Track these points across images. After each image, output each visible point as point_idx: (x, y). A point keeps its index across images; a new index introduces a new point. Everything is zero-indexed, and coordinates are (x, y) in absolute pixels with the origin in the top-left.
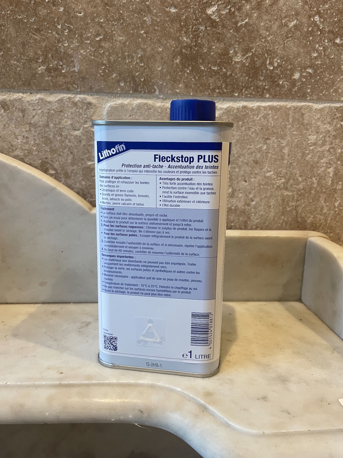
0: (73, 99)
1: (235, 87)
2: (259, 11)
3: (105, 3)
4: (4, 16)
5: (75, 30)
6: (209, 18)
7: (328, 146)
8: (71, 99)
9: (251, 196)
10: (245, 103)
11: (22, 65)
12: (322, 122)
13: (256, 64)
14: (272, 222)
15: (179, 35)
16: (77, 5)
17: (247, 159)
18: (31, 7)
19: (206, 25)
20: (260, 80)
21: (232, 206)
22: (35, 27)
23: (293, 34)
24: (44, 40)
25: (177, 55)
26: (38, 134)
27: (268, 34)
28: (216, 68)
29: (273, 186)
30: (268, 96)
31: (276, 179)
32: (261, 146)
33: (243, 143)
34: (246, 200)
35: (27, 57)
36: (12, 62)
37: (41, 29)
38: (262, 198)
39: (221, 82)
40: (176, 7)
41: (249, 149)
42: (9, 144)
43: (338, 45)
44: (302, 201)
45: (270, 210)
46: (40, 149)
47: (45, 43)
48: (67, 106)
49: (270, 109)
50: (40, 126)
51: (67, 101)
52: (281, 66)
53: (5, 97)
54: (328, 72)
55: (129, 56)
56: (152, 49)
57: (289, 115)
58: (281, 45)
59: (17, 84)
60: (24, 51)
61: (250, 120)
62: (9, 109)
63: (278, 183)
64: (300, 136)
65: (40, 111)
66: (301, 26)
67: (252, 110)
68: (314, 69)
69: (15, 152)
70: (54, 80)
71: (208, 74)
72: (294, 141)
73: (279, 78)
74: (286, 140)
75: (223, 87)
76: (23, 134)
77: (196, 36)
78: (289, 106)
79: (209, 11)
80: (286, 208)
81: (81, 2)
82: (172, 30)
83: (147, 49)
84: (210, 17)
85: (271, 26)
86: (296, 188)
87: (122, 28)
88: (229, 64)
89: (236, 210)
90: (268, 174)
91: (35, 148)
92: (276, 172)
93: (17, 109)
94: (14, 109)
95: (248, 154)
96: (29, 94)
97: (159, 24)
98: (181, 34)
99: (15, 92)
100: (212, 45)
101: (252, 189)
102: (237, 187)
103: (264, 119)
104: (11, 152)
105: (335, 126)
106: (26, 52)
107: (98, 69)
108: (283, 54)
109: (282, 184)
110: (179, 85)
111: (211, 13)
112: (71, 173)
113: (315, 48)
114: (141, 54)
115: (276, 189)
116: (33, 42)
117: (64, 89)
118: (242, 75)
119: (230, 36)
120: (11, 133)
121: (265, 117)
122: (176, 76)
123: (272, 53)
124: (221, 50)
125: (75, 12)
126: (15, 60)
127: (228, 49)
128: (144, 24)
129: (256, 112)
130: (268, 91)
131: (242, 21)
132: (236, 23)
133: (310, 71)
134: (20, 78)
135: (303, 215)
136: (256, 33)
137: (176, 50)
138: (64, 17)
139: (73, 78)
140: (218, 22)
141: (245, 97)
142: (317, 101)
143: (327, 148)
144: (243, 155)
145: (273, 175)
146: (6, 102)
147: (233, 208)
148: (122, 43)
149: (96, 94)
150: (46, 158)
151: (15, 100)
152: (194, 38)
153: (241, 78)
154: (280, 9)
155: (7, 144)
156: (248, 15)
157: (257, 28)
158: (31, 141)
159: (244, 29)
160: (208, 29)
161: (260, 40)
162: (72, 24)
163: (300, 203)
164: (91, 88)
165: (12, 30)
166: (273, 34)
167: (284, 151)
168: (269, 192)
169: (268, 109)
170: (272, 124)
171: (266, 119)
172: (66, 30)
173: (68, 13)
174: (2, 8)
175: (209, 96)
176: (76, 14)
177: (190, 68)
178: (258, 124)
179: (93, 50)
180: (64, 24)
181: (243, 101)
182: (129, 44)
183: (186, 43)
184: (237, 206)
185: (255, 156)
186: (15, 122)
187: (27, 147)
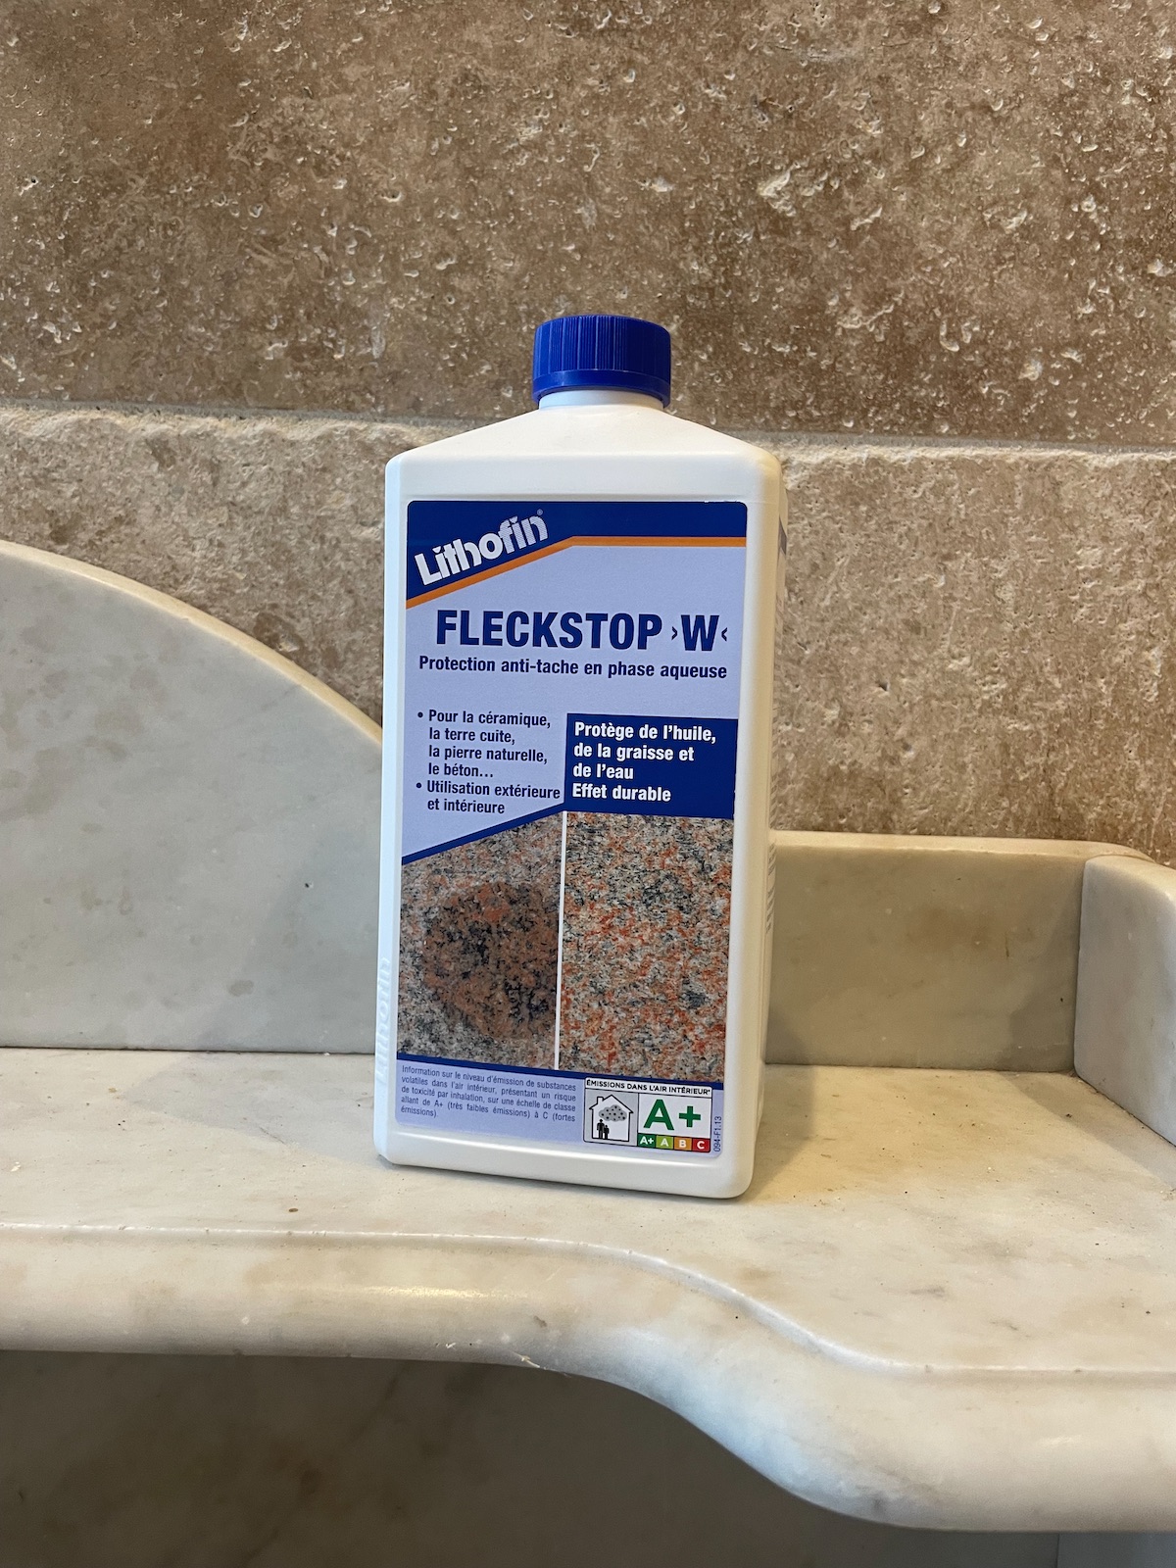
0: (362, 435)
1: (846, 402)
2: (915, 187)
3: (467, 169)
4: (176, 200)
5: (376, 241)
6: (765, 208)
7: (1143, 582)
8: (356, 436)
9: (901, 732)
10: (875, 451)
11: (219, 337)
12: (1120, 506)
13: (908, 339)
14: (971, 816)
15: (678, 255)
16: (386, 172)
17: (887, 617)
18: (254, 178)
19: (757, 228)
20: (921, 384)
21: (842, 763)
22: (263, 232)
23: (1019, 250)
24: (287, 269)
25: (671, 311)
26: (254, 534)
27: (941, 252)
28: (786, 350)
29: (971, 702)
30: (945, 429)
31: (979, 682)
32: (929, 579)
33: (873, 568)
34: (886, 743)
35: (237, 314)
36: (193, 328)
37: (278, 238)
38: (936, 741)
39: (803, 389)
40: (668, 179)
41: (891, 587)
42: (166, 562)
43: (1158, 281)
44: (1068, 752)
46: (256, 580)
47: (290, 277)
48: (345, 455)
49: (953, 467)
50: (260, 512)
51: (344, 441)
52: (984, 342)
53: (164, 427)
54: (1129, 359)
55: (529, 314)
56: (599, 296)
57: (1014, 484)
58: (981, 284)
59: (203, 390)
60: (227, 299)
61: (893, 500)
62: (174, 462)
63: (987, 692)
64: (1052, 551)
65: (265, 468)
66: (1041, 228)
67: (898, 469)
68: (1085, 349)
69: (182, 586)
70: (308, 382)
71: (764, 365)
72: (1034, 565)
73: (980, 378)
74: (1006, 560)
75: (809, 402)
76: (209, 534)
77: (728, 260)
78: (1011, 461)
79: (767, 190)
80: (1017, 776)
81: (398, 166)
82: (656, 242)
83: (583, 296)
84: (769, 207)
85: (950, 230)
86: (1044, 710)
87: (512, 238)
88: (827, 336)
89: (852, 775)
90: (954, 665)
91: (241, 577)
92: (978, 660)
93: (198, 461)
94: (189, 461)
95: (888, 602)
96: (234, 419)
97: (619, 227)
98: (684, 252)
99: (194, 415)
100: (775, 285)
101: (905, 711)
102: (856, 702)
103: (937, 496)
104: (171, 585)
105: (1162, 519)
106: (233, 300)
107: (439, 349)
108: (987, 307)
109: (998, 696)
110: (677, 396)
111: (770, 194)
112: (346, 653)
113: (1087, 289)
114: (566, 309)
115: (981, 711)
116: (255, 275)
117: (337, 406)
118: (864, 369)
119: (827, 259)
120: (176, 530)
121: (938, 490)
123: (953, 306)
124: (803, 297)
125: (378, 192)
126: (202, 323)
127: (822, 294)
128: (576, 225)
129: (912, 476)
130: (947, 414)
131: (864, 214)
132: (847, 221)
133: (1074, 355)
134: (213, 374)
135: (1071, 796)
136: (905, 249)
137: (668, 297)
138: (347, 206)
139: (365, 374)
140: (791, 218)
141: (875, 433)
142: (1100, 444)
143: (1139, 588)
144: (874, 605)
145: (971, 668)
146: (167, 442)
147: (843, 768)
148: (512, 277)
149: (428, 421)
150: (274, 606)
151: (195, 436)
152: (722, 265)
153: (864, 377)
154: (977, 180)
155: (160, 563)
156: (879, 200)
157: (908, 235)
158: (233, 555)
159: (868, 237)
160: (763, 238)
161: (918, 269)
162: (369, 227)
163: (1061, 757)
164: (416, 406)
165: (196, 240)
166: (957, 252)
167: (1001, 595)
168: (958, 722)
169: (947, 467)
170: (963, 512)
171: (943, 499)
172: (350, 243)
173: (359, 194)
174: (171, 177)
175: (767, 427)
176: (380, 197)
177: (711, 349)
178: (917, 511)
179: (426, 296)
180: (346, 224)
181: (869, 443)
182: (531, 280)
183: (699, 278)
184: (855, 761)
185: (911, 608)
186: (189, 499)
187: (219, 571)
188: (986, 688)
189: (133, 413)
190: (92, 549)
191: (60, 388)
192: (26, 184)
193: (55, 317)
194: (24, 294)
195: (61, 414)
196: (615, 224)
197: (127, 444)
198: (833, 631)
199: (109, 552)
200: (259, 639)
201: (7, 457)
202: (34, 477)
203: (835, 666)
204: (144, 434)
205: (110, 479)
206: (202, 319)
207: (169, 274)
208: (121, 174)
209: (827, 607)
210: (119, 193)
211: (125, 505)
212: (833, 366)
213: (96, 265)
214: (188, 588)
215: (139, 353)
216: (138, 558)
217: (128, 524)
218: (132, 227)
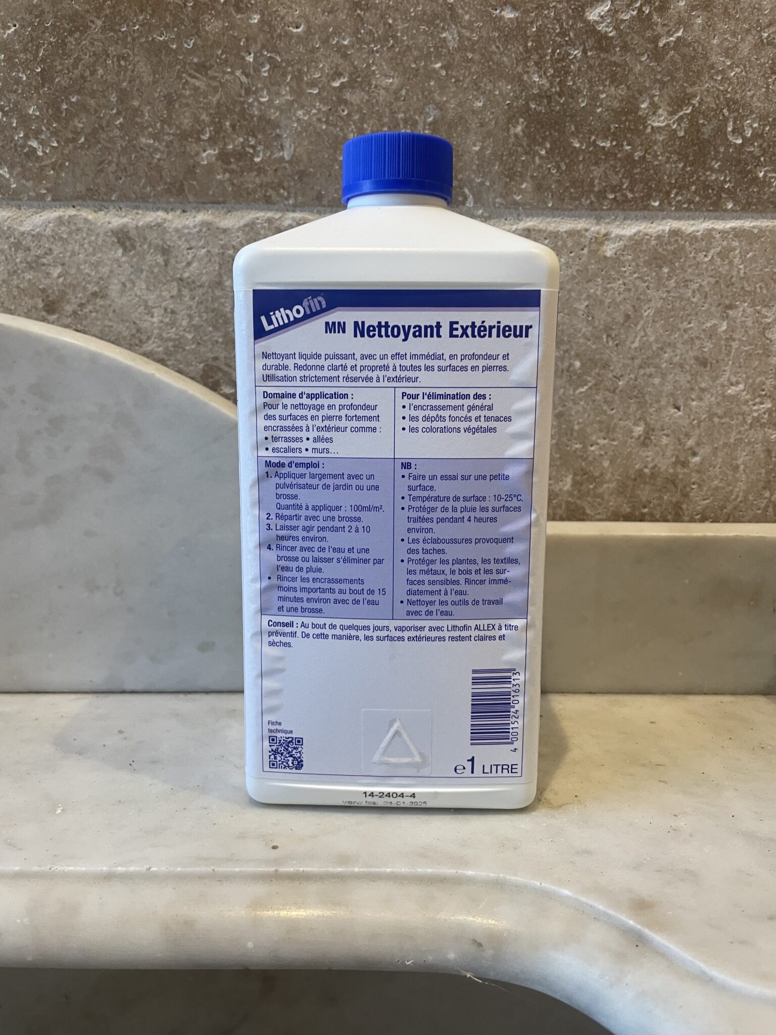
0: (278, 222)
1: (653, 186)
2: (708, 12)
3: (354, 3)
4: (127, 37)
5: (284, 65)
6: (591, 29)
8: (273, 223)
9: (690, 443)
10: (675, 224)
11: (165, 146)
13: (703, 134)
14: (741, 504)
15: (523, 69)
16: (291, 8)
17: (682, 355)
18: (187, 15)
19: (585, 46)
20: (712, 170)
21: (646, 467)
22: (196, 60)
24: (215, 89)
25: (517, 115)
26: (198, 302)
27: (729, 63)
28: (608, 144)
29: (744, 418)
31: (751, 403)
32: (715, 325)
33: (672, 317)
34: (679, 451)
35: (178, 127)
36: (143, 140)
37: (208, 64)
38: (716, 448)
39: (620, 176)
40: (515, 8)
41: (685, 331)
42: (132, 326)
45: (737, 476)
46: (201, 339)
47: (218, 96)
49: (736, 236)
50: (201, 286)
51: (264, 228)
52: (761, 136)
53: (125, 220)
55: (406, 121)
56: (460, 105)
58: (760, 89)
59: (154, 190)
60: (170, 116)
61: (687, 264)
62: (134, 247)
63: (757, 411)
65: (204, 251)
67: (693, 238)
69: (145, 345)
70: (235, 181)
71: (589, 157)
73: (758, 165)
74: (774, 308)
75: (625, 187)
76: (164, 304)
77: (562, 72)
79: (593, 15)
81: (300, 3)
82: (505, 59)
83: (448, 105)
84: (595, 29)
87: (391, 59)
88: (640, 133)
89: (653, 476)
90: (731, 391)
92: (751, 386)
93: (152, 247)
94: (146, 247)
95: (683, 343)
96: (178, 212)
97: (476, 47)
98: (528, 67)
99: (148, 209)
100: (599, 92)
101: (693, 427)
102: (657, 421)
103: (723, 259)
104: (136, 345)
106: (174, 116)
107: (335, 152)
108: (764, 108)
109: (765, 414)
110: (522, 184)
111: (595, 18)
114: (435, 115)
115: (751, 425)
116: (190, 95)
117: (258, 200)
118: (668, 158)
119: (640, 71)
120: (138, 301)
121: (723, 255)
122: (514, 165)
123: (738, 107)
124: (621, 101)
125: (285, 24)
126: (151, 136)
127: (637, 99)
128: (442, 47)
129: (704, 243)
130: (732, 194)
131: (669, 34)
132: (656, 39)
134: (161, 177)
136: (701, 62)
137: (515, 104)
138: (261, 36)
139: (279, 173)
140: (612, 38)
141: (675, 209)
144: (672, 345)
145: (745, 393)
146: (128, 232)
147: (646, 470)
148: (392, 91)
149: (329, 209)
150: (216, 359)
151: (149, 227)
152: (558, 77)
153: (668, 166)
154: (757, 6)
155: (128, 328)
156: (680, 22)
157: (703, 50)
158: (183, 319)
159: (672, 52)
160: (589, 54)
161: (711, 78)
162: (279, 53)
164: (319, 197)
165: (143, 69)
166: (741, 63)
167: (770, 336)
168: (734, 433)
169: (731, 236)
170: (742, 272)
171: (727, 261)
172: (265, 67)
173: (270, 26)
174: (122, 17)
175: (592, 208)
176: (287, 28)
177: (548, 146)
178: (707, 271)
179: (324, 109)
180: (260, 51)
181: (671, 218)
182: (407, 93)
183: (539, 88)
184: (656, 466)
185: (700, 348)
186: (147, 276)
187: (172, 333)
188: (755, 408)
189: (101, 210)
190: (75, 317)
191: (44, 191)
192: (9, 28)
193: (37, 134)
194: (11, 117)
195: (46, 212)
196: (473, 44)
197: (98, 234)
198: (640, 367)
199: (89, 320)
200: (206, 385)
201: (6, 247)
202: (27, 263)
203: (642, 393)
204: (110, 226)
205: (85, 263)
206: (150, 133)
207: (124, 96)
208: (82, 17)
209: (636, 348)
210: (83, 33)
211: (99, 283)
212: (644, 157)
213: (66, 92)
214: (149, 346)
215: (103, 161)
216: (111, 324)
217: (102, 297)
218: (92, 60)
